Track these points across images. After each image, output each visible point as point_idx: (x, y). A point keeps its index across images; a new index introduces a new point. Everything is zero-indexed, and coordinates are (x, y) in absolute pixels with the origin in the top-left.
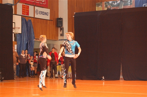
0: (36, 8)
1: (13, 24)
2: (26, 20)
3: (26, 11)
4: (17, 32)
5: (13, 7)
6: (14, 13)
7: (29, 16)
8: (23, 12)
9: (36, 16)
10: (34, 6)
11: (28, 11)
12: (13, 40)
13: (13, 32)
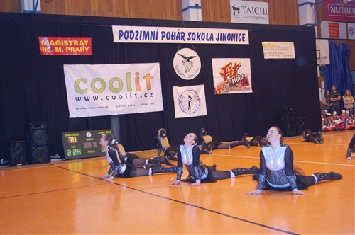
0: (350, 25)
1: (317, 52)
2: (335, 46)
3: (334, 31)
4: (323, 64)
5: (316, 28)
6: (317, 37)
7: (340, 38)
8: (330, 30)
9: (351, 37)
10: (347, 23)
11: (338, 31)
12: (319, 76)
13: (318, 63)
